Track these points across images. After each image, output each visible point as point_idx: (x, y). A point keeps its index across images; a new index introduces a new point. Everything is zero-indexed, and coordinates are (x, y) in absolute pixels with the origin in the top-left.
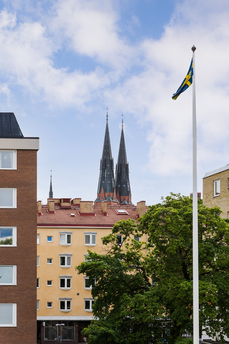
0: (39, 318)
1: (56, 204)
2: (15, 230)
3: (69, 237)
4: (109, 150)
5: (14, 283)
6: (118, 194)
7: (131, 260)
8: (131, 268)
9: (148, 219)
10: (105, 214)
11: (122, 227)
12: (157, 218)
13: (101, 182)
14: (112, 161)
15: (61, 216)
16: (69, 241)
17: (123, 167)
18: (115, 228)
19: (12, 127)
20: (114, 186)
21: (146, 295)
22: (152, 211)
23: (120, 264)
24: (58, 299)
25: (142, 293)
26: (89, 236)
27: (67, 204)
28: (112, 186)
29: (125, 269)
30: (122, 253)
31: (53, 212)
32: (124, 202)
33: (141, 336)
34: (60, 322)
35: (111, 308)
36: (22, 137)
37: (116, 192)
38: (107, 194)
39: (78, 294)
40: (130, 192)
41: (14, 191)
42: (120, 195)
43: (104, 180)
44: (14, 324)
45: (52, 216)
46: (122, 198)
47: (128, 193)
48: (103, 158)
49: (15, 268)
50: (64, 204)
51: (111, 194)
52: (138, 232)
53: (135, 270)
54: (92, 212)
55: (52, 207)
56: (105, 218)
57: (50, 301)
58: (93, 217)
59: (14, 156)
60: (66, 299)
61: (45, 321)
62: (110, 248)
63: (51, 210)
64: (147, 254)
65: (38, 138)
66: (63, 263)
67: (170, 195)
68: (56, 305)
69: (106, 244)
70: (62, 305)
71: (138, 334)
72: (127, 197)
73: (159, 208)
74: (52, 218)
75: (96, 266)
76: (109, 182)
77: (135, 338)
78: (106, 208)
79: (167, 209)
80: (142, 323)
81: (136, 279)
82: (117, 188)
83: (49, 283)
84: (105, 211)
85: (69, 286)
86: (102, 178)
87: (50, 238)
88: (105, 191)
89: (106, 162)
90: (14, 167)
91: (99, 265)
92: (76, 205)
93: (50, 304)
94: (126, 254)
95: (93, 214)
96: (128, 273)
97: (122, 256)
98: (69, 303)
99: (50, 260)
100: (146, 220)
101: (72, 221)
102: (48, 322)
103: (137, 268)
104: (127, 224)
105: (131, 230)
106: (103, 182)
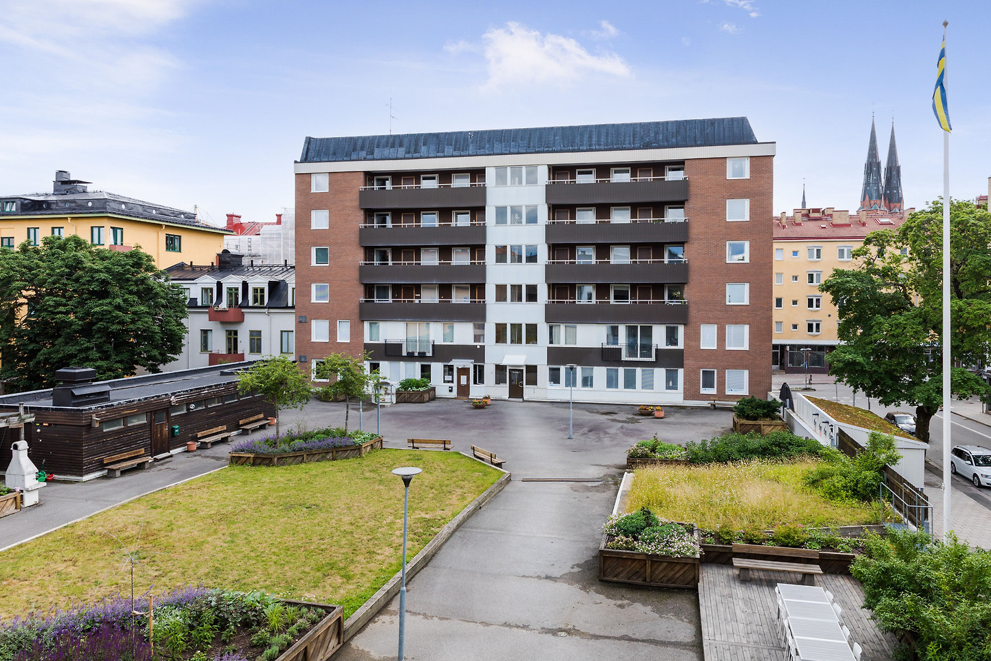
0: (775, 342)
1: (803, 215)
2: (747, 245)
3: (818, 251)
4: (875, 151)
5: (746, 302)
6: (887, 201)
7: (888, 275)
8: (887, 285)
9: (909, 228)
10: (864, 224)
11: (876, 238)
12: (920, 227)
13: (866, 188)
14: (878, 165)
15: (811, 228)
16: (818, 256)
17: (894, 171)
18: (867, 239)
19: (744, 132)
20: (881, 192)
21: (905, 316)
22: (914, 219)
23: (873, 281)
24: (804, 321)
25: (900, 314)
26: (843, 250)
27: (817, 215)
28: (879, 192)
29: (880, 286)
30: (876, 267)
31: (800, 224)
32: (894, 210)
33: (899, 364)
34: (807, 346)
35: (860, 331)
36: (756, 143)
37: (885, 199)
38: (872, 202)
39: (830, 316)
40: (902, 198)
41: (747, 202)
42: (890, 202)
43: (869, 186)
44: (746, 347)
45: (798, 229)
46: (892, 205)
47: (900, 200)
48: (868, 161)
49: (747, 286)
50: (812, 215)
51: (878, 201)
52: (897, 243)
53: (892, 287)
54: (847, 222)
55: (799, 218)
56: (863, 228)
57: (795, 323)
58: (848, 229)
59: (747, 164)
60: (814, 321)
61: (789, 345)
62: (861, 263)
63: (797, 222)
64: (909, 269)
65: (775, 143)
66: (811, 281)
67: (938, 199)
68: (803, 327)
69: (856, 259)
70: (810, 327)
71: (895, 361)
72: (898, 204)
73: (923, 215)
74: (798, 231)
75: (842, 283)
76: (875, 188)
77: (891, 366)
78: (864, 218)
79: (933, 215)
80: (900, 348)
81: (892, 297)
82: (885, 194)
83: (795, 302)
84: (864, 220)
85: (818, 306)
86: (867, 184)
87: (795, 253)
88: (871, 198)
89: (872, 166)
90: (747, 176)
91: (848, 282)
92: (828, 215)
93: (795, 327)
94: (881, 268)
95: (850, 225)
96: (884, 291)
97: (876, 272)
98: (818, 326)
99: (796, 278)
100: (906, 229)
101: (823, 233)
102: (792, 347)
103: (895, 285)
104: (882, 235)
105: (888, 241)
106: (868, 188)
